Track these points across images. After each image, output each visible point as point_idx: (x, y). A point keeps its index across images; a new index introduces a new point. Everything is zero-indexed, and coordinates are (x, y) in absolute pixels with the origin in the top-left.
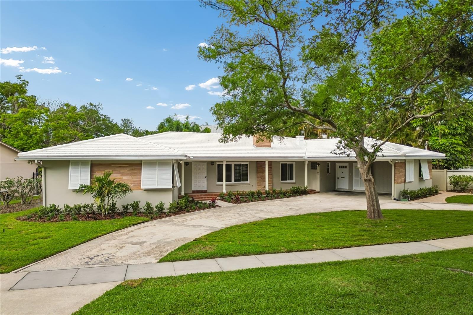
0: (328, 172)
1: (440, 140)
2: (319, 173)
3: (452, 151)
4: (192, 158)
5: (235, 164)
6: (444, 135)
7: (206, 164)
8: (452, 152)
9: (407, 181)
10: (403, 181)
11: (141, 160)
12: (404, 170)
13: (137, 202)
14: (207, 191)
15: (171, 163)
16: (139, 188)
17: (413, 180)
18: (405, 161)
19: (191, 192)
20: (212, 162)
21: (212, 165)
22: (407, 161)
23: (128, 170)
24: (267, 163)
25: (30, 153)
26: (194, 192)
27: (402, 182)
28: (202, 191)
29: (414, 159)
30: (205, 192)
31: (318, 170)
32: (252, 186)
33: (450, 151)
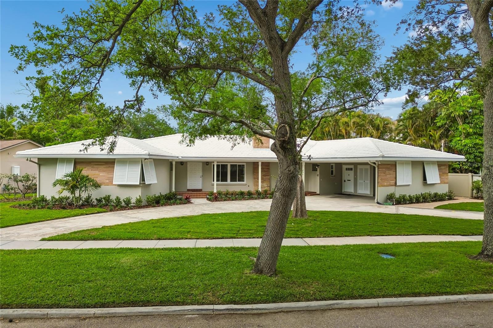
0: (332, 174)
1: (463, 141)
2: (319, 175)
3: (476, 152)
4: (181, 158)
5: (231, 165)
6: (468, 135)
7: (201, 164)
8: (476, 154)
9: (398, 184)
10: (394, 184)
11: (115, 159)
12: (395, 173)
13: (108, 196)
14: (202, 190)
15: (139, 161)
16: (111, 183)
17: (411, 184)
18: (396, 163)
19: (186, 191)
20: (207, 162)
21: (207, 165)
22: (398, 163)
23: (104, 168)
24: (260, 164)
25: (27, 152)
26: (189, 190)
27: (392, 186)
28: (198, 189)
29: (412, 161)
30: (200, 190)
31: (318, 172)
32: (249, 186)
33: (474, 152)
